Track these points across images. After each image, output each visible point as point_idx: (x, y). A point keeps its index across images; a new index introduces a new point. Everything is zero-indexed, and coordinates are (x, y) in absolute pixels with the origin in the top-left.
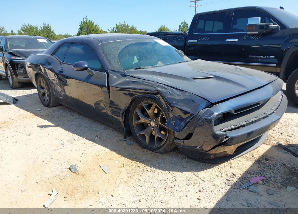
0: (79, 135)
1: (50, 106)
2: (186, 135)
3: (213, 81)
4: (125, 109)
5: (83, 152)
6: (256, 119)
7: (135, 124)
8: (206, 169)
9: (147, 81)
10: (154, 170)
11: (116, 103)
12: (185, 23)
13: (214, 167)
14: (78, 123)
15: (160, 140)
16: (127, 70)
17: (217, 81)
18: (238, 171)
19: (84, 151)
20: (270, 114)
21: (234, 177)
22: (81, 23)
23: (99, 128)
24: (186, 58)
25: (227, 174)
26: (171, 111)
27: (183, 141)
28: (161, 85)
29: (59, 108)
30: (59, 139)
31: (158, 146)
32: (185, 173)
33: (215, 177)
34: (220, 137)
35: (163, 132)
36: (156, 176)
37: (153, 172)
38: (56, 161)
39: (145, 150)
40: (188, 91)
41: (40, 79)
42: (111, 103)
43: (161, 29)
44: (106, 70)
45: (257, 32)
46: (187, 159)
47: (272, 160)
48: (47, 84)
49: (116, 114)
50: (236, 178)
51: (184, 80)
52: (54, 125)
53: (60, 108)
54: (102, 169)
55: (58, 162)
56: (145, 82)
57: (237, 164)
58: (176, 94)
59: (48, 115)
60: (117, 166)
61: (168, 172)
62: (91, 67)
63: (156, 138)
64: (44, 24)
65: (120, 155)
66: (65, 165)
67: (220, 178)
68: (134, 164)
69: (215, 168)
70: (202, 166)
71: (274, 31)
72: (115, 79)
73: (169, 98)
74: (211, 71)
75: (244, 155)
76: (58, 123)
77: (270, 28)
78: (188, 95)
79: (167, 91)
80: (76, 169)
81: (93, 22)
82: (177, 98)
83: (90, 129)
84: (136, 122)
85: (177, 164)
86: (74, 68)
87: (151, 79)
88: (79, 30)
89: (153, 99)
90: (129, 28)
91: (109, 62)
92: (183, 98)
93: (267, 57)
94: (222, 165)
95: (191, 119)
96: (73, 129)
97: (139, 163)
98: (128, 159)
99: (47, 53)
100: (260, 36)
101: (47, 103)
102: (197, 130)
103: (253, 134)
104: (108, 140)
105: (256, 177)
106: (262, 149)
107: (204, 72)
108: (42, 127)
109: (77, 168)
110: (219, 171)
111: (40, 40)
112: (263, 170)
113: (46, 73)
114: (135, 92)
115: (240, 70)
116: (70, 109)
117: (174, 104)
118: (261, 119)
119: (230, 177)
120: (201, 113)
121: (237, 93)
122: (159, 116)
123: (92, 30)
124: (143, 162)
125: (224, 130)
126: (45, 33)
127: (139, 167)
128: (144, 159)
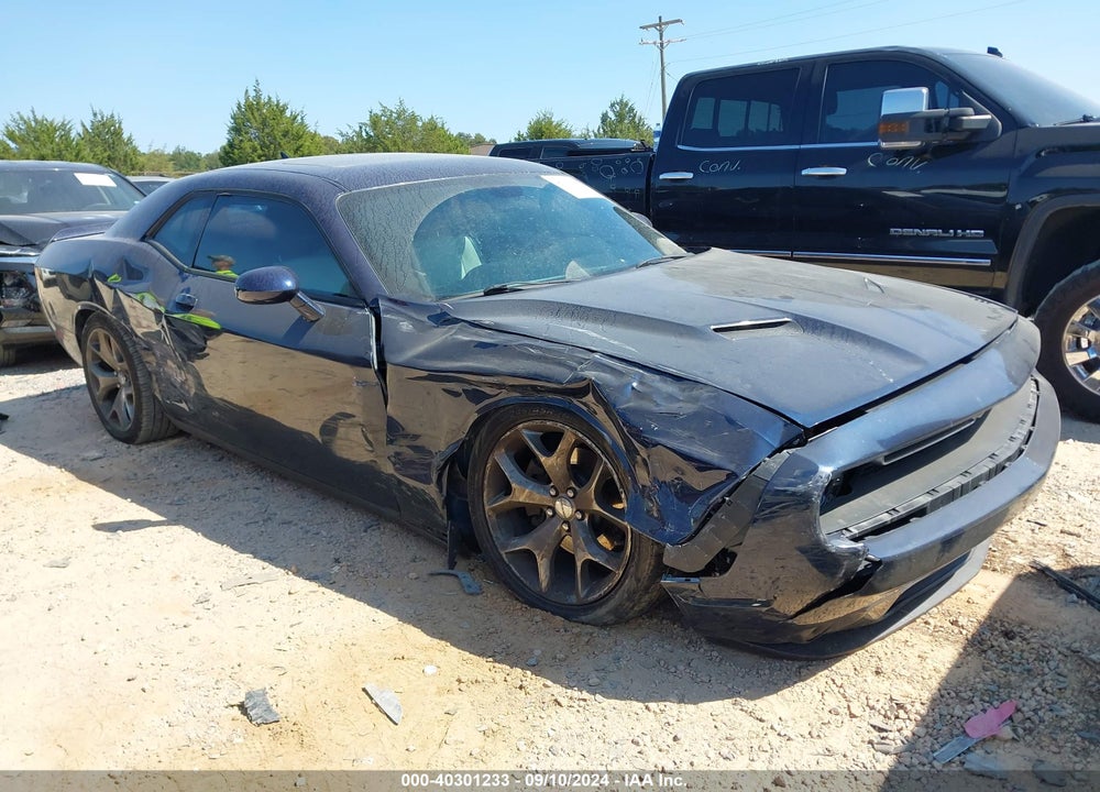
0: (264, 560)
1: (139, 440)
2: (708, 558)
3: (790, 339)
4: (449, 453)
5: (289, 631)
6: (964, 480)
7: (493, 510)
8: (788, 682)
9: (539, 343)
10: (585, 700)
11: (412, 428)
12: (623, 104)
13: (815, 674)
14: (256, 505)
15: (595, 571)
16: (451, 297)
17: (805, 335)
18: (908, 688)
19: (292, 626)
20: (1009, 459)
21: (901, 712)
22: (239, 107)
23: (341, 525)
24: (667, 245)
25: (872, 703)
26: (644, 460)
27: (697, 580)
28: (597, 356)
29: (175, 446)
30: (189, 578)
31: (591, 598)
32: (705, 705)
33: (827, 717)
34: (845, 563)
35: (603, 540)
36: (597, 723)
37: (581, 709)
38: (182, 674)
39: (539, 614)
40: (704, 381)
41: (96, 333)
42: (394, 429)
43: (538, 129)
44: (369, 301)
45: (919, 143)
46: (706, 647)
47: (1027, 636)
48: (126, 355)
49: (413, 472)
50: (908, 721)
51: (681, 335)
52: (164, 519)
53: (181, 447)
54: (377, 705)
55: (193, 682)
56: (531, 346)
57: (900, 658)
58: (658, 391)
59: (135, 475)
60: (433, 689)
61: (641, 705)
62: (308, 288)
63: (579, 564)
64: (95, 115)
65: (441, 639)
66: (223, 694)
67: (845, 721)
68: (499, 677)
69: (821, 679)
70: (767, 672)
71: (978, 137)
72: (408, 334)
73: (634, 411)
74: (775, 296)
75: (918, 617)
76: (176, 508)
77: (965, 126)
78: (710, 397)
79: (625, 380)
80: (269, 709)
81: (285, 105)
82: (663, 409)
83: (307, 532)
84: (495, 502)
85: (673, 670)
86: (242, 296)
87: (553, 336)
88: (229, 132)
89: (564, 410)
90: (420, 124)
91: (379, 267)
92: (687, 408)
93: (955, 233)
94: (845, 665)
95: (730, 493)
96: (239, 532)
97: (520, 670)
98: (471, 656)
99: (126, 231)
100: (927, 156)
101: (124, 426)
102: (756, 534)
103: (961, 541)
104: (385, 575)
105: (984, 711)
106: (983, 591)
107: (753, 301)
108: (112, 528)
109: (271, 702)
110: (836, 690)
111: (86, 179)
112: (1002, 681)
113: (120, 309)
114: (492, 385)
115: (878, 290)
116: (220, 448)
117: (657, 433)
118: (980, 478)
119: (885, 716)
120: (767, 470)
121: (889, 385)
122: (588, 477)
123: (279, 135)
124: (537, 669)
125: (855, 531)
126: (100, 148)
127: (521, 687)
128: (537, 652)
